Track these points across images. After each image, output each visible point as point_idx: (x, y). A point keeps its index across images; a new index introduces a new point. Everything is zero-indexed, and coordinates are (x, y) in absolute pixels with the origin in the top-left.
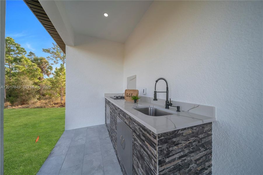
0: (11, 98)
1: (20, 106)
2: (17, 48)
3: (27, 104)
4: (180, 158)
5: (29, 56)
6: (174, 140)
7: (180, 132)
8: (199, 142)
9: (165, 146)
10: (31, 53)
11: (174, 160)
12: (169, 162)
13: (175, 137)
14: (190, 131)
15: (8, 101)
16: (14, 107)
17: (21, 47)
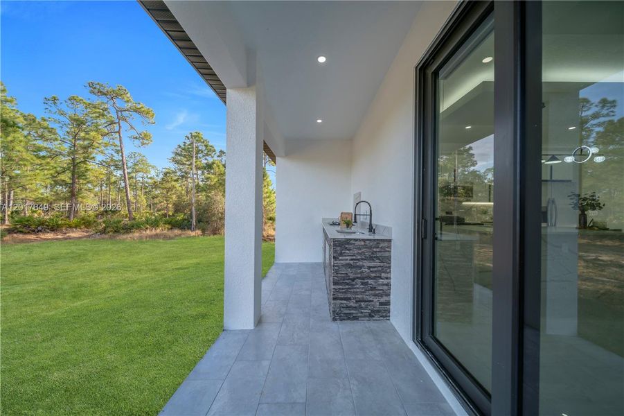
0: (202, 224)
1: (212, 236)
2: (206, 146)
3: (219, 234)
4: (352, 260)
5: (218, 156)
6: (347, 246)
7: (352, 242)
8: (373, 254)
9: (338, 248)
10: (221, 151)
11: (347, 260)
12: (341, 260)
13: (348, 244)
14: (362, 243)
15: (199, 229)
16: (206, 238)
17: (210, 144)
